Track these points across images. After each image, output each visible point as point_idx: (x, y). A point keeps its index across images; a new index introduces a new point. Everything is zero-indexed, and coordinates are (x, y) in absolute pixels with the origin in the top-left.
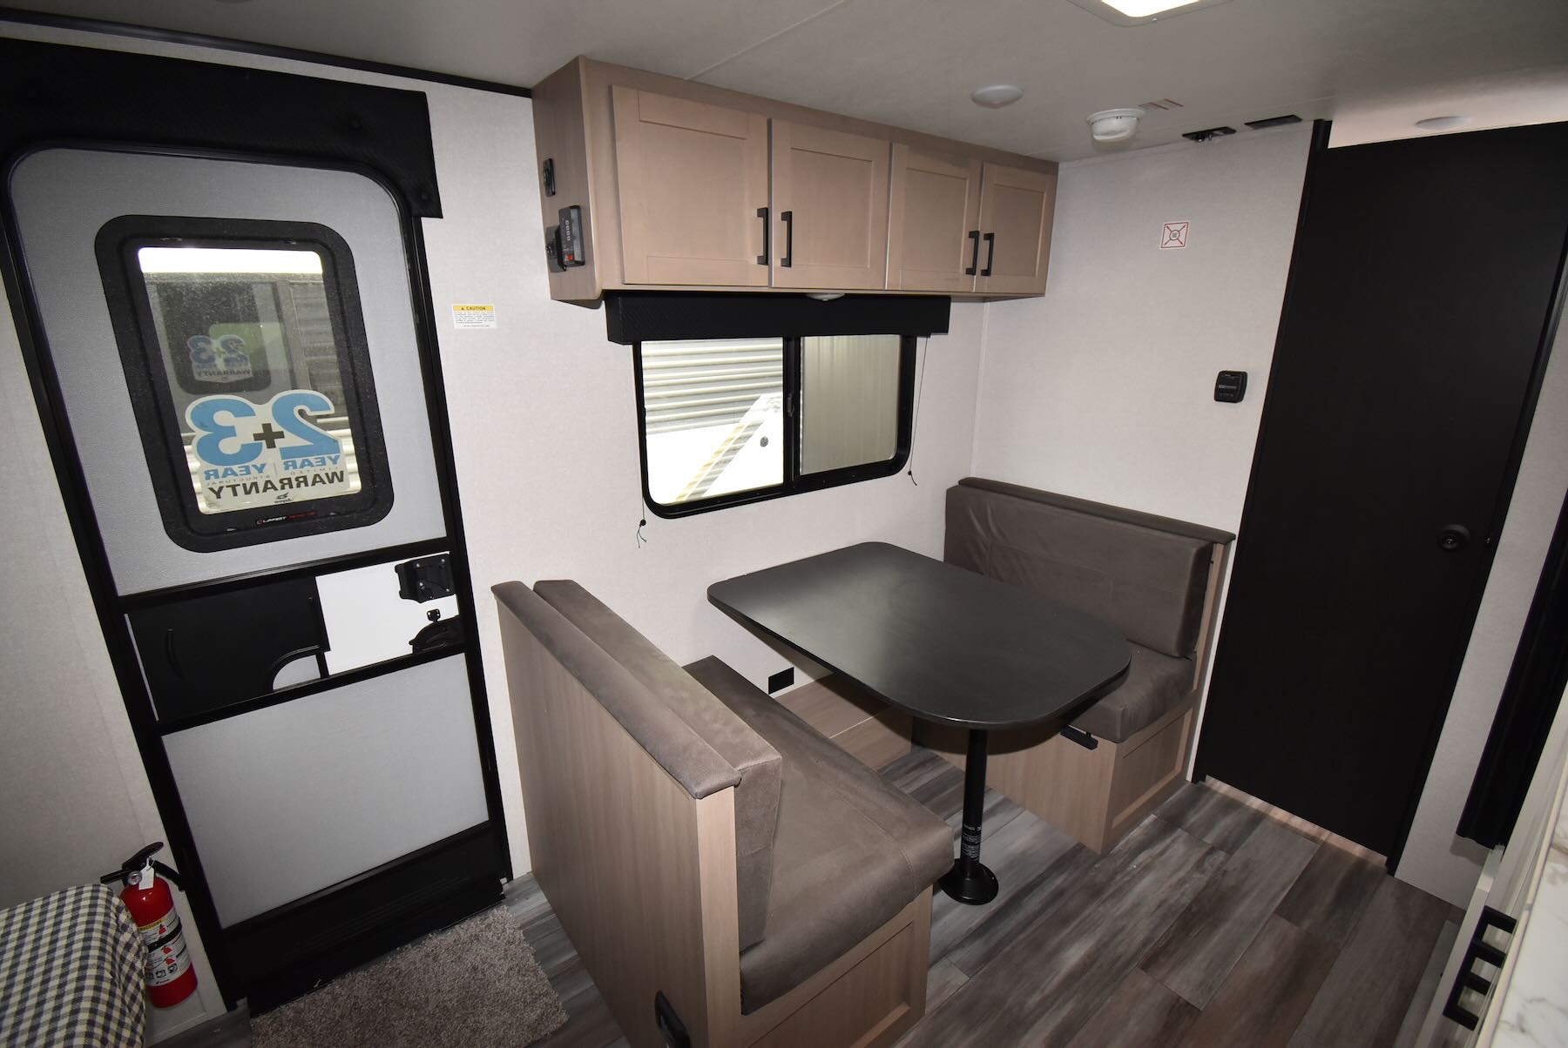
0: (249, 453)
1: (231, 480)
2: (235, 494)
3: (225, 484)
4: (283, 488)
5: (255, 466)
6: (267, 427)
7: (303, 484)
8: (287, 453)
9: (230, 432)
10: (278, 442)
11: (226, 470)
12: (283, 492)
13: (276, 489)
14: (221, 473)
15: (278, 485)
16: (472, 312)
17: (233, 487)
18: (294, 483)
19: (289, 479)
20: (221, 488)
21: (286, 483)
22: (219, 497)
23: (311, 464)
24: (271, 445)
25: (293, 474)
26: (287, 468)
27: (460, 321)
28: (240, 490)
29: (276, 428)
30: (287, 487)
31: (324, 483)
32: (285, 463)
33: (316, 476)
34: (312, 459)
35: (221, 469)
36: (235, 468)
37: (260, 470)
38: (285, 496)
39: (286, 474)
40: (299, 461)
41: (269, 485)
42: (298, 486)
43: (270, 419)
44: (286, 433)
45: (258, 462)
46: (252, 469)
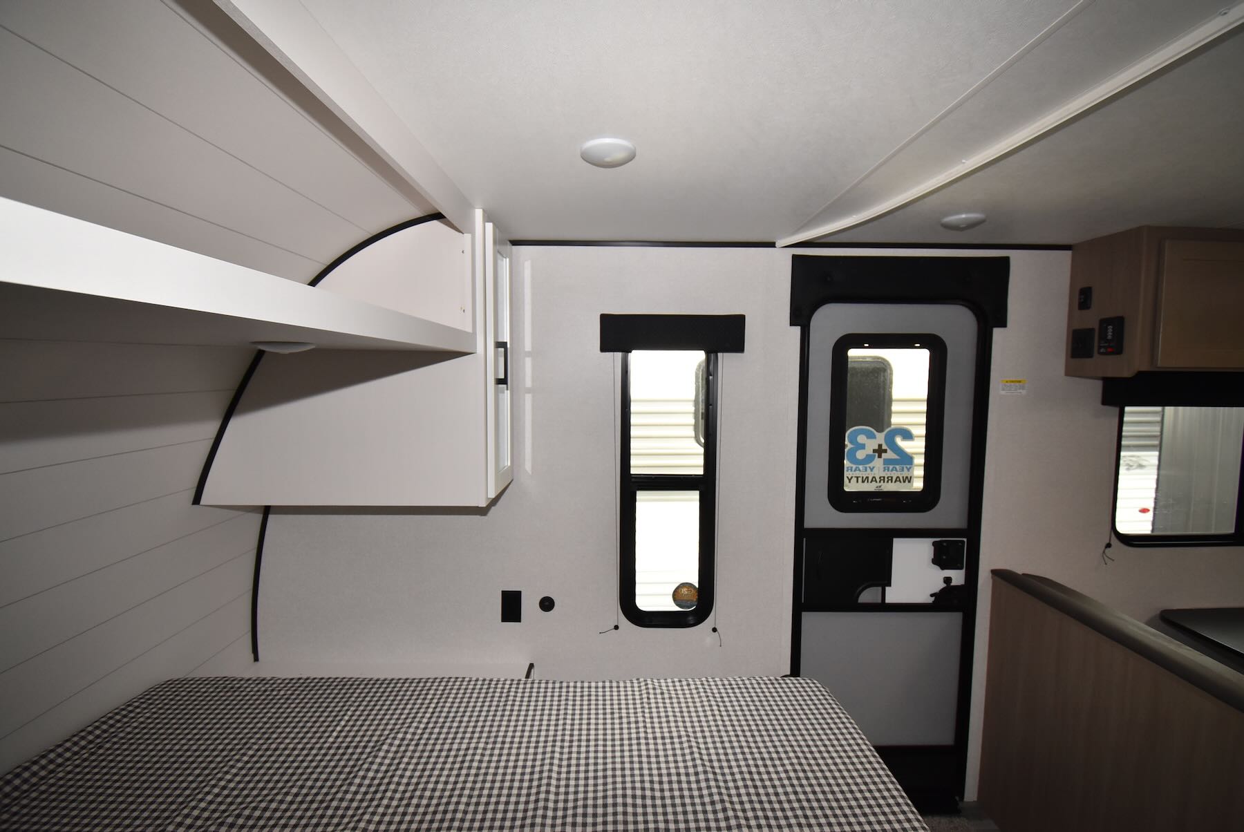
0: (869, 459)
1: (858, 474)
2: (857, 482)
3: (854, 476)
4: (880, 482)
5: (870, 467)
6: (880, 446)
7: (890, 481)
8: (887, 462)
9: (863, 447)
10: (883, 454)
11: (856, 468)
12: (880, 484)
13: (876, 482)
14: (853, 469)
15: (878, 480)
16: (1012, 384)
17: (857, 478)
18: (886, 480)
19: (884, 477)
20: (852, 477)
21: (882, 479)
22: (850, 482)
23: (896, 470)
24: (880, 456)
25: (887, 474)
26: (884, 471)
27: (1003, 390)
28: (860, 480)
29: (884, 447)
30: (882, 481)
31: (900, 482)
32: (884, 468)
33: (898, 477)
34: (897, 467)
35: (854, 467)
36: (861, 467)
37: (872, 470)
38: (880, 487)
39: (883, 474)
40: (891, 467)
41: (874, 479)
42: (888, 482)
43: (882, 442)
44: (889, 450)
45: (871, 465)
46: (868, 469)
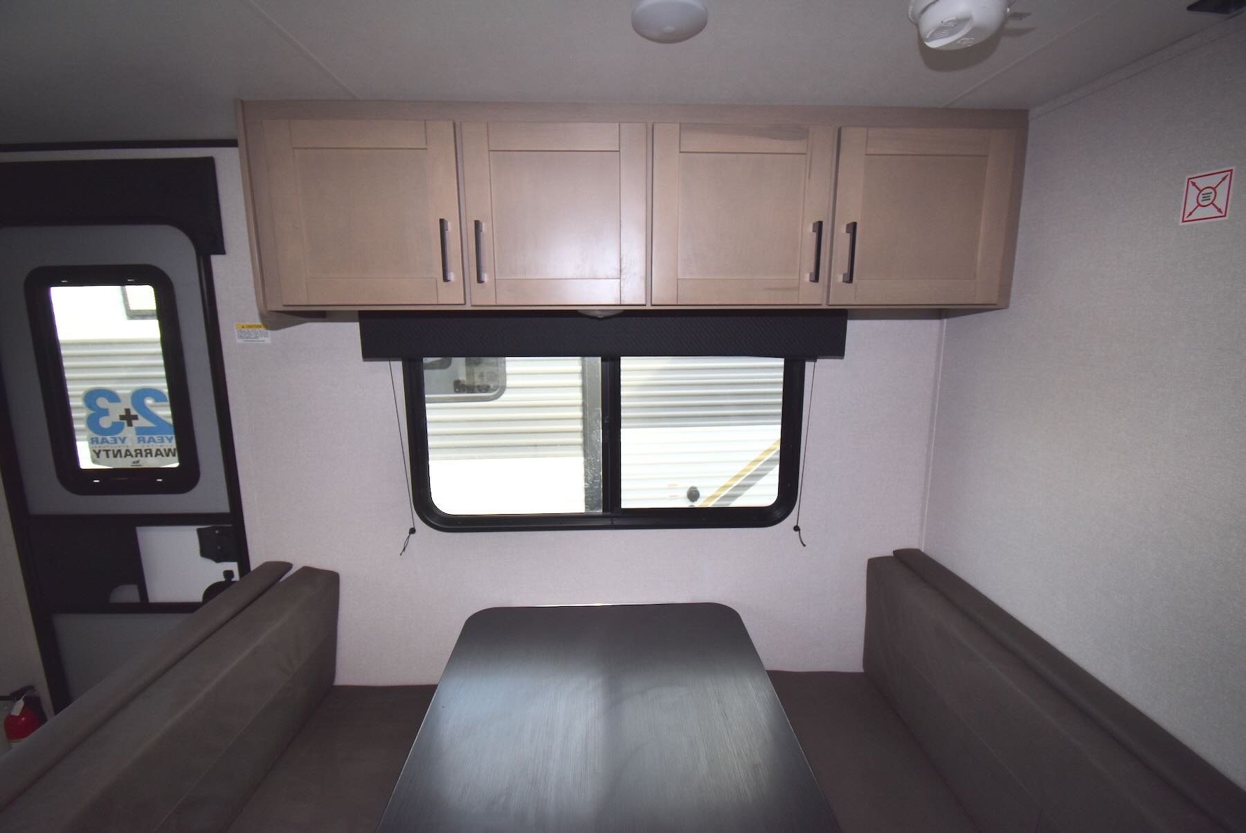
0: (116, 428)
1: (105, 446)
2: (108, 456)
3: (102, 449)
4: (136, 456)
5: (120, 438)
6: (128, 411)
7: (149, 455)
8: (141, 431)
9: (105, 412)
10: (134, 422)
11: (103, 439)
12: (136, 459)
13: (132, 456)
14: (100, 440)
15: (134, 454)
16: (250, 330)
17: (107, 451)
18: (144, 453)
19: (140, 450)
20: (100, 451)
21: (139, 452)
22: (98, 457)
23: (154, 441)
24: (130, 424)
25: (143, 446)
26: (139, 442)
27: (241, 337)
28: (111, 454)
29: (133, 412)
30: (139, 455)
31: (163, 456)
32: (139, 438)
33: (157, 450)
34: (155, 437)
35: (100, 438)
36: (108, 438)
37: (123, 440)
38: (138, 462)
39: (139, 446)
40: (147, 437)
41: (128, 454)
42: (146, 456)
43: (130, 406)
44: (140, 417)
45: (121, 435)
46: (118, 440)
